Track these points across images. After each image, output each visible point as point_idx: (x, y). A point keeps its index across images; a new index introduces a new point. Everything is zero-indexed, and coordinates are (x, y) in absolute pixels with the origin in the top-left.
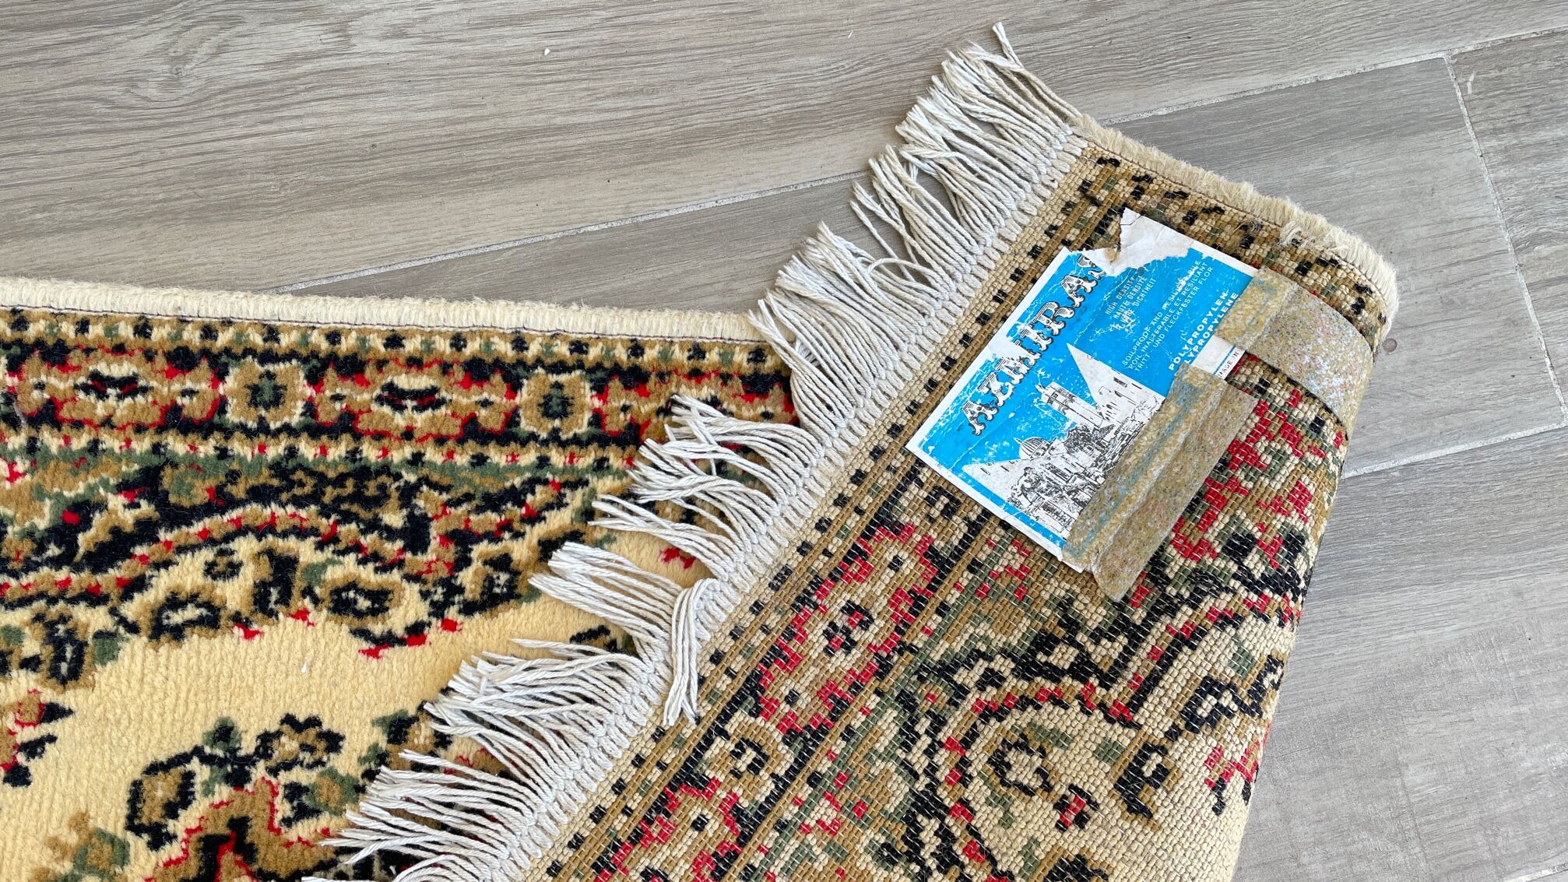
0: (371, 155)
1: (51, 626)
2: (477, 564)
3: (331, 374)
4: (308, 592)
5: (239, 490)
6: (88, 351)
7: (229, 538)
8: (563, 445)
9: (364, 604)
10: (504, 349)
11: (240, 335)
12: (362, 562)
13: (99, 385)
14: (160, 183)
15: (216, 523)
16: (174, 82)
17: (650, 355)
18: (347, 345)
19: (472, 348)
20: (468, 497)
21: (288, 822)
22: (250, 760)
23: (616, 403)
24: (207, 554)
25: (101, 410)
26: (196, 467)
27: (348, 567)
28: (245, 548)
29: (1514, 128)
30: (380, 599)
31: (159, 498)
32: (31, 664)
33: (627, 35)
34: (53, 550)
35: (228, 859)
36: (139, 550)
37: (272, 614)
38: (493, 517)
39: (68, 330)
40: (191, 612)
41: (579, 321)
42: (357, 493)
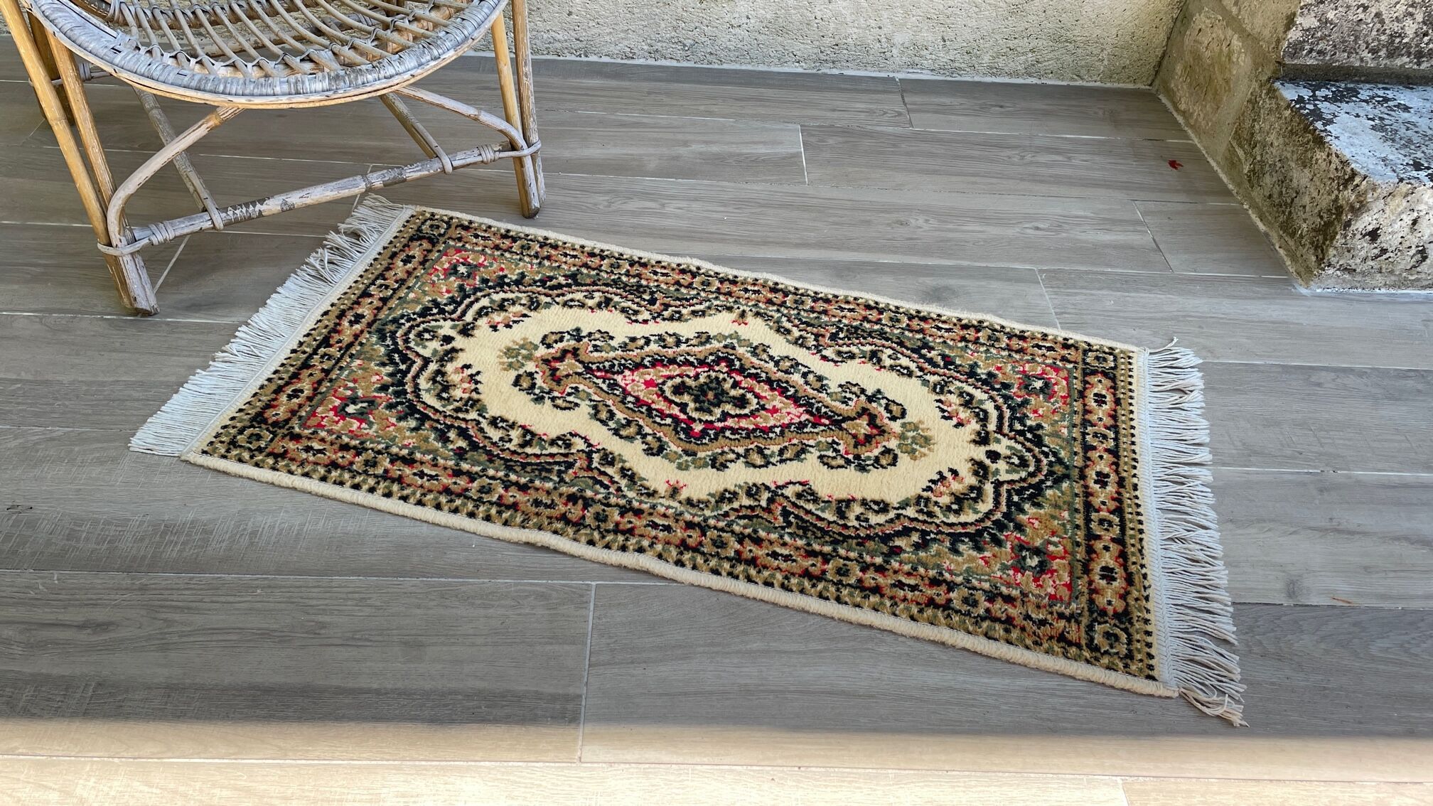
0: (664, 229)
1: (531, 299)
2: (670, 311)
3: (637, 265)
4: (615, 307)
5: (600, 283)
6: (565, 248)
7: (594, 291)
8: (706, 292)
9: (631, 312)
10: (694, 269)
11: (612, 253)
12: (633, 304)
13: (565, 255)
14: (597, 224)
15: (591, 288)
16: (609, 206)
17: (740, 279)
18: (643, 261)
19: (684, 267)
20: (672, 297)
21: (591, 352)
22: (584, 337)
24: (586, 293)
25: (564, 259)
26: (588, 276)
27: (628, 304)
28: (597, 295)
29: (1059, 287)
30: (636, 313)
31: (575, 280)
32: (522, 305)
33: (751, 220)
34: (539, 284)
35: (570, 356)
36: (565, 289)
37: (601, 309)
38: (678, 303)
39: (560, 243)
40: (576, 304)
41: (718, 268)
42: (638, 290)
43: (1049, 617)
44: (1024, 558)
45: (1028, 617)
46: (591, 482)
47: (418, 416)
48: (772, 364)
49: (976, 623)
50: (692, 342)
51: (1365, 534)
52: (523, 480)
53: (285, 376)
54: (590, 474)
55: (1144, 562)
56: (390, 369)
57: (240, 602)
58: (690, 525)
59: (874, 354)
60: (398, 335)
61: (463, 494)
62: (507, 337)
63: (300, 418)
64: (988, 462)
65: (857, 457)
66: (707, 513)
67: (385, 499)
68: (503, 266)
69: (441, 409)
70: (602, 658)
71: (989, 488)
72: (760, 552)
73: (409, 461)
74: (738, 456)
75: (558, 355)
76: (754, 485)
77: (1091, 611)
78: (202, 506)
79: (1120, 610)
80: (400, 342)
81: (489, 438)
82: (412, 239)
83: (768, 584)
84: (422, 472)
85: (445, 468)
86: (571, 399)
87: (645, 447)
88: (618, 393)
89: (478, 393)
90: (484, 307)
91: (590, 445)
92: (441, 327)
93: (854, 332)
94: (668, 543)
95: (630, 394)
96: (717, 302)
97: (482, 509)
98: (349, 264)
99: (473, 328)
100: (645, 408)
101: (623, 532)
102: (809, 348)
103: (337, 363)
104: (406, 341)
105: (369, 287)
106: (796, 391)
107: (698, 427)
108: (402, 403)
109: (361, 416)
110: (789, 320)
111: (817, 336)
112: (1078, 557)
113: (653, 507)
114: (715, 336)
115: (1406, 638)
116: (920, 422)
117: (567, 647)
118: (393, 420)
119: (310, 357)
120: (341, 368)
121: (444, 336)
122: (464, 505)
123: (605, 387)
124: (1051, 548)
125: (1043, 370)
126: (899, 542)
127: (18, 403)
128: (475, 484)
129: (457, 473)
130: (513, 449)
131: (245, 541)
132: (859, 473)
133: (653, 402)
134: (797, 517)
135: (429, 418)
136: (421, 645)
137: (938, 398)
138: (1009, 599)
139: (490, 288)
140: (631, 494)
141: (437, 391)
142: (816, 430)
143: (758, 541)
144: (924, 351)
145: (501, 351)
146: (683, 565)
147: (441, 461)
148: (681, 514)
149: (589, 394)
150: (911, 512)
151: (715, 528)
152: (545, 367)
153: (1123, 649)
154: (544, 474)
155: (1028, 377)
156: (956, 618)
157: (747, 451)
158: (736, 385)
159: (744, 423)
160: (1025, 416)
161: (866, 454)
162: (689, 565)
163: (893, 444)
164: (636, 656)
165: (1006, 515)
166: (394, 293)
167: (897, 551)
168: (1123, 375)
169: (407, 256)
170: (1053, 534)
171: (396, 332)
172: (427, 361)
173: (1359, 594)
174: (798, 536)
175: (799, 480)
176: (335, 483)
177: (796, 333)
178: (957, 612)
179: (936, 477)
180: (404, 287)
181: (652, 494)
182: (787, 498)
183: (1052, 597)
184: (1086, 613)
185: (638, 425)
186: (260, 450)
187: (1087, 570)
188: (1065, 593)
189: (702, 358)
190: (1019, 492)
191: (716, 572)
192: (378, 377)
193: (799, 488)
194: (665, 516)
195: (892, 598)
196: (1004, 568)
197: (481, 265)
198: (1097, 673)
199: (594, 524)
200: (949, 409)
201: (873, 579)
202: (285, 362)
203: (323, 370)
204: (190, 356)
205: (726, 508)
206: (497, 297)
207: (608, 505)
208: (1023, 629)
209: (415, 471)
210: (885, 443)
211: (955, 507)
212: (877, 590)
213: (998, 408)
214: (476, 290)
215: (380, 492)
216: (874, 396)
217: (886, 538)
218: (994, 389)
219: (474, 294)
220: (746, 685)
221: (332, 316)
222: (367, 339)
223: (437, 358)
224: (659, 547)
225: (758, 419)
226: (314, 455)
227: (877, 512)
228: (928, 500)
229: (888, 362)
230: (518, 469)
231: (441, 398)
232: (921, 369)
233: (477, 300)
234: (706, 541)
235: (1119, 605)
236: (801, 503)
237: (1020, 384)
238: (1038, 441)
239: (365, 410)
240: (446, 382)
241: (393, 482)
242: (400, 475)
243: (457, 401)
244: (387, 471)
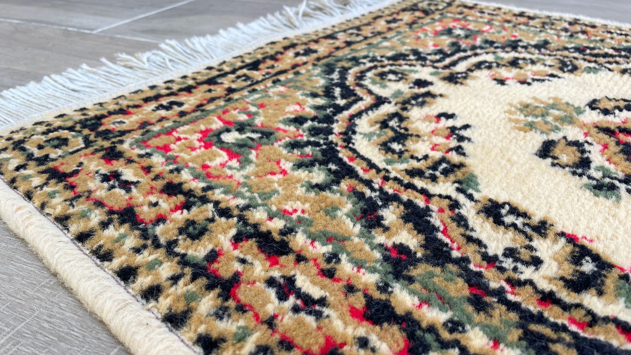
1: (563, 62)
13: (610, 33)
25: (609, 36)
32: (548, 65)
34: (573, 51)
39: (599, 25)
47: (333, 167)
53: (176, 87)
56: (321, 101)
60: (351, 71)
62: (524, 93)
68: (516, 34)
69: (382, 165)
73: (275, 249)
80: (351, 78)
81: (479, 243)
82: (403, 10)
84: (291, 281)
85: (350, 289)
89: (463, 155)
90: (485, 62)
92: (416, 72)
98: (327, 18)
99: (465, 78)
103: (252, 85)
104: (360, 78)
105: (337, 33)
108: (317, 144)
109: (238, 149)
118: (287, 166)
120: (253, 91)
121: (418, 80)
130: (544, 285)
135: (351, 173)
139: (497, 47)
141: (384, 138)
145: (513, 106)
152: (606, 139)
166: (364, 40)
169: (394, 19)
171: (350, 68)
172: (380, 101)
176: (97, 251)
180: (379, 37)
186: (43, 160)
192: (297, 108)
197: (485, 31)
202: (189, 75)
203: (228, 89)
206: (507, 56)
209: (276, 273)
214: (476, 48)
219: (473, 50)
222: (308, 71)
223: (400, 99)
226: (111, 188)
233: (476, 55)
239: (250, 143)
240: (406, 129)
241: (210, 288)
242: (236, 277)
243: (419, 160)
244: (213, 256)
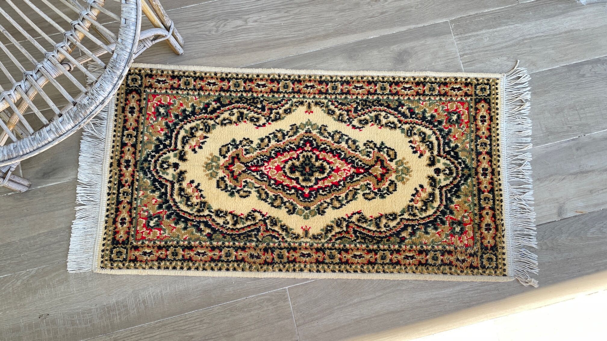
1: (204, 123)
2: (274, 114)
3: (248, 81)
4: (246, 118)
5: (233, 101)
6: (207, 78)
7: (232, 109)
8: (287, 93)
9: (255, 120)
10: (277, 77)
11: (232, 75)
12: (255, 113)
13: (209, 84)
14: (216, 49)
15: (230, 107)
16: (217, 31)
17: (302, 77)
18: (250, 77)
19: (271, 77)
20: (272, 102)
21: (245, 154)
22: (238, 145)
23: (296, 86)
24: (229, 112)
25: (210, 88)
26: (226, 97)
27: (252, 114)
28: (235, 111)
29: (461, 34)
30: (258, 119)
31: (221, 103)
32: (201, 129)
33: (296, 21)
34: (204, 111)
35: (236, 160)
36: (218, 111)
37: (240, 122)
38: (276, 106)
39: (203, 74)
40: (227, 121)
41: (289, 72)
42: (253, 102)
43: (466, 257)
44: (454, 228)
45: (458, 260)
46: (270, 237)
47: (183, 220)
48: (330, 138)
49: (439, 269)
50: (290, 134)
51: (593, 171)
52: (242, 244)
53: (113, 211)
54: (268, 234)
55: (502, 218)
56: (158, 193)
57: (155, 336)
58: (318, 250)
59: (377, 117)
60: (152, 169)
61: (219, 260)
62: (203, 155)
63: (132, 235)
64: (435, 176)
65: (379, 190)
66: (323, 241)
67: (189, 271)
68: (181, 102)
69: (191, 212)
70: (300, 322)
71: (437, 192)
72: (349, 256)
73: (190, 248)
74: (329, 204)
75: (231, 161)
76: (339, 219)
77: (482, 249)
78: (116, 294)
79: (493, 245)
80: (154, 173)
81: (219, 224)
82: (127, 94)
83: (355, 271)
84: (198, 252)
85: (207, 247)
86: (246, 189)
87: (287, 210)
88: (265, 179)
89: (204, 198)
90: (184, 137)
91: (263, 216)
92: (169, 158)
93: (366, 104)
94: (311, 263)
95: (271, 179)
96: (294, 100)
97: (230, 265)
98: (105, 122)
99: (184, 154)
100: (280, 186)
101: (292, 262)
102: (345, 122)
103: (132, 196)
104: (157, 172)
105: (122, 139)
106: (345, 154)
107: (307, 191)
108: (172, 213)
109: (158, 226)
110: (332, 104)
111: (348, 111)
112: (476, 222)
113: (300, 244)
114: (300, 126)
115: (602, 225)
116: (404, 159)
117: (286, 321)
118: (173, 225)
119: (118, 197)
120: (136, 199)
121: (173, 163)
122: (223, 265)
123: (258, 177)
124: (465, 219)
125: (457, 106)
126: (404, 234)
127: (5, 260)
128: (223, 253)
129: (213, 249)
130: (231, 227)
131: (142, 306)
132: (382, 200)
133: (283, 181)
134: (360, 233)
135: (188, 220)
136: (232, 335)
137: (409, 140)
138: (450, 253)
139: (181, 121)
140: (289, 240)
141: (185, 202)
142: (358, 178)
143: (347, 251)
144: (400, 108)
145: (204, 167)
146: (320, 272)
147: (204, 244)
148: (312, 245)
149: (253, 184)
150: (406, 216)
151: (328, 248)
152: (227, 172)
153: (494, 264)
154: (249, 238)
155: (449, 113)
156: (430, 269)
157: (332, 200)
158: (317, 158)
159: (327, 183)
160: (450, 141)
161: (383, 187)
162: (322, 271)
163: (393, 177)
164: (313, 318)
165: (446, 207)
166: (136, 139)
167: (403, 239)
168: (493, 98)
169: (131, 108)
170: (466, 211)
171: (150, 167)
172: (172, 183)
173: (587, 207)
174: (362, 242)
175: (356, 211)
176: (165, 268)
177: (338, 112)
178: (431, 265)
179: (414, 192)
180: (139, 133)
181: (297, 237)
182: (354, 223)
183: (467, 246)
184: (480, 250)
185: (280, 197)
186: (125, 260)
187: (480, 228)
188: (471, 242)
189: (297, 144)
190: (450, 191)
191: (333, 271)
192: (155, 200)
193: (357, 216)
194: (306, 248)
195: (404, 265)
196: (447, 235)
197: (170, 104)
198: (485, 279)
199: (279, 260)
200: (415, 146)
201: (396, 257)
202: (108, 202)
203: (128, 203)
204: (62, 209)
205: (330, 235)
206: (187, 127)
207: (281, 249)
208: (456, 266)
209: (195, 252)
210: (390, 178)
211: (424, 208)
212: (398, 263)
213: (437, 139)
214: (176, 124)
215: (185, 268)
216: (381, 147)
217: (398, 233)
218: (435, 126)
219: (175, 128)
220: (356, 319)
221: (115, 165)
222: (138, 176)
223: (176, 180)
224: (308, 266)
225: (332, 178)
226: (149, 256)
227: (392, 220)
228: (412, 206)
229: (384, 121)
230: (237, 238)
231: (188, 206)
232: (400, 121)
233: (178, 133)
234: (326, 256)
235: (492, 242)
236: (360, 224)
237: (447, 119)
238: (456, 157)
239: (158, 223)
240: (186, 194)
241: (188, 261)
242: (190, 257)
243: (196, 205)
244: (183, 256)
